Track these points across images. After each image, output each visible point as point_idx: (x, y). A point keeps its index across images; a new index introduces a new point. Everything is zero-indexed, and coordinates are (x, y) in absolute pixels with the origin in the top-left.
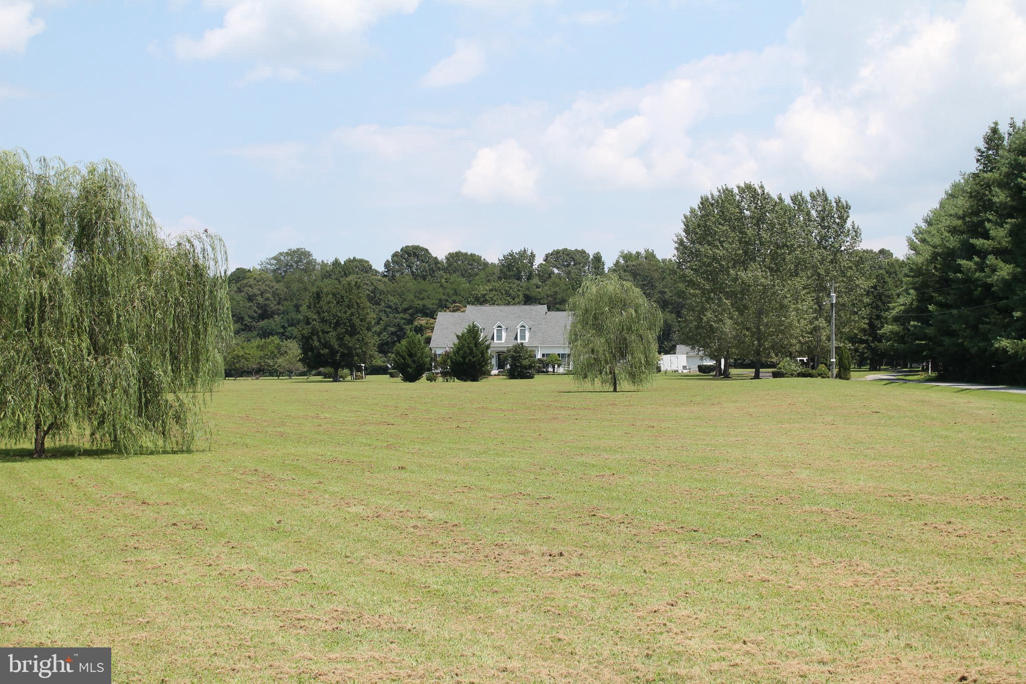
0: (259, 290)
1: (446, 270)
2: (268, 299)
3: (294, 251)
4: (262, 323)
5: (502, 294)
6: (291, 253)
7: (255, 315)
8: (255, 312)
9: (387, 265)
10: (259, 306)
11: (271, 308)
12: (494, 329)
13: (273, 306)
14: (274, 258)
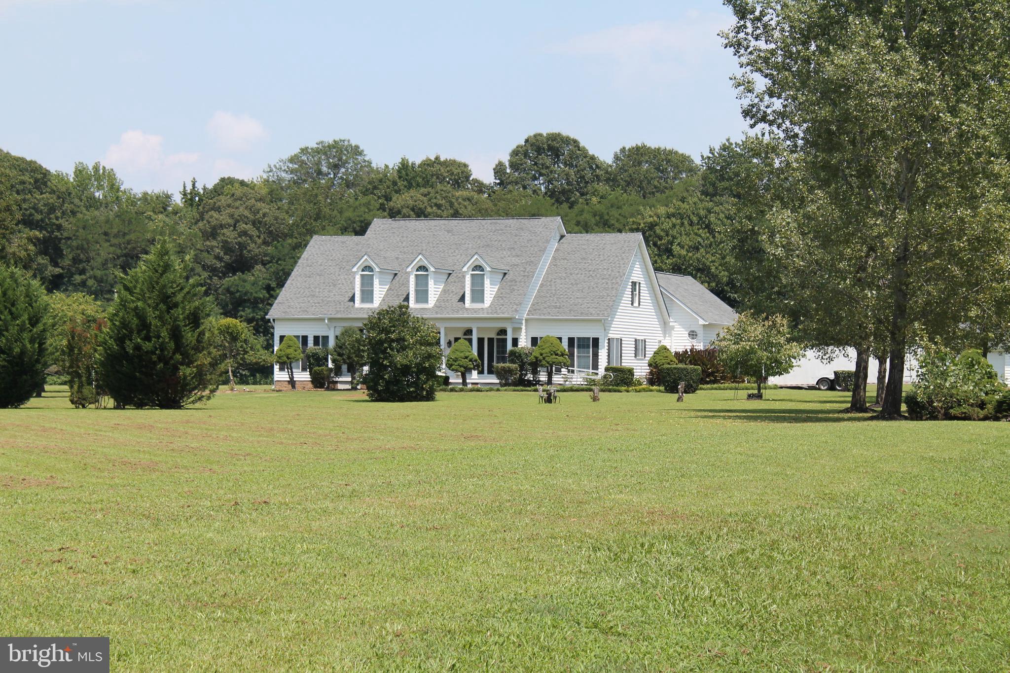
0: (231, 216)
1: (611, 179)
2: (244, 233)
3: (329, 146)
4: (231, 280)
5: (691, 224)
6: (325, 150)
7: (218, 265)
8: (218, 258)
9: (499, 170)
10: (227, 248)
11: (249, 251)
12: (409, 274)
13: (254, 249)
14: (292, 160)
